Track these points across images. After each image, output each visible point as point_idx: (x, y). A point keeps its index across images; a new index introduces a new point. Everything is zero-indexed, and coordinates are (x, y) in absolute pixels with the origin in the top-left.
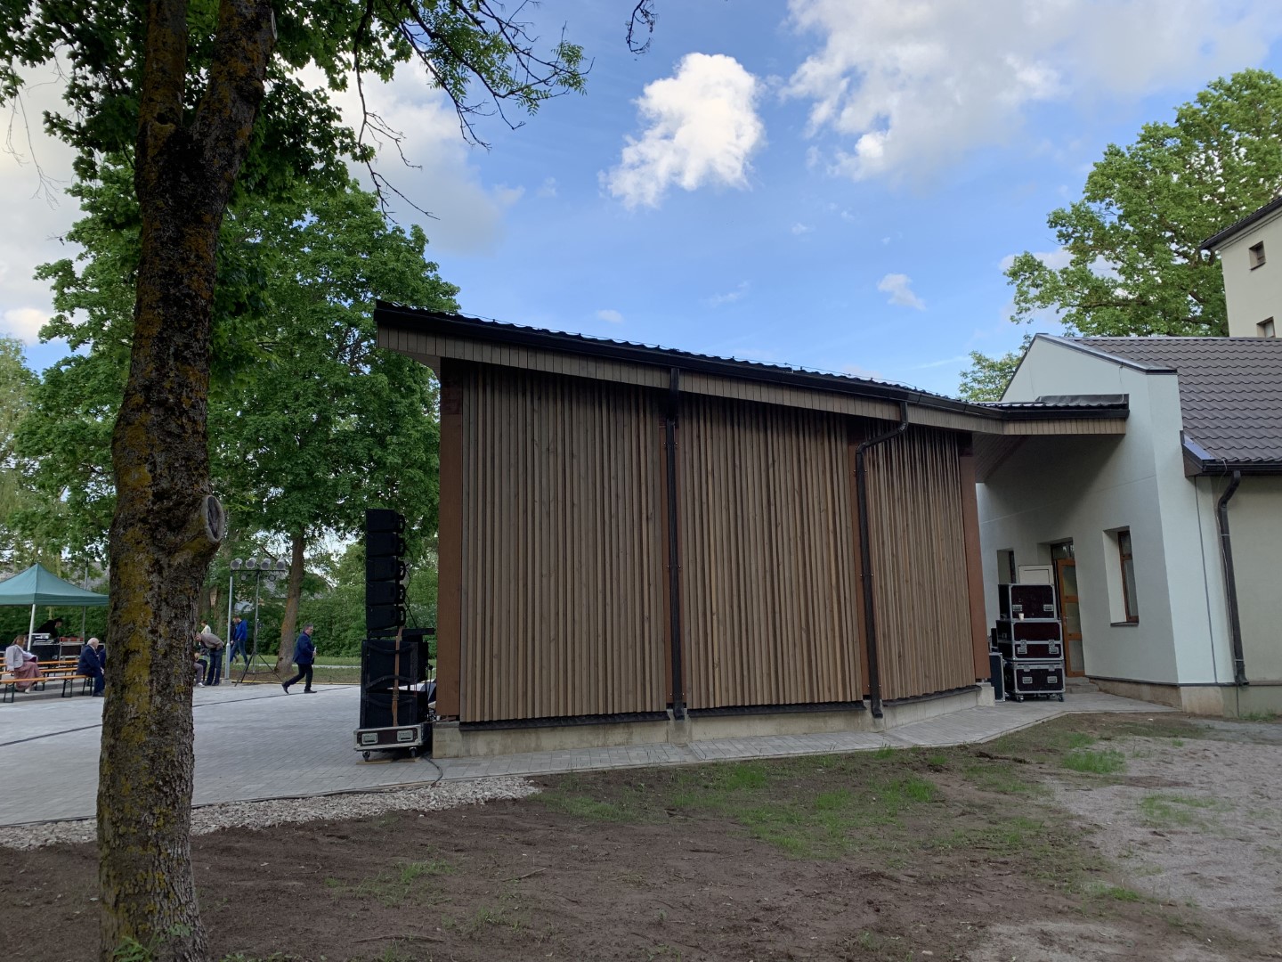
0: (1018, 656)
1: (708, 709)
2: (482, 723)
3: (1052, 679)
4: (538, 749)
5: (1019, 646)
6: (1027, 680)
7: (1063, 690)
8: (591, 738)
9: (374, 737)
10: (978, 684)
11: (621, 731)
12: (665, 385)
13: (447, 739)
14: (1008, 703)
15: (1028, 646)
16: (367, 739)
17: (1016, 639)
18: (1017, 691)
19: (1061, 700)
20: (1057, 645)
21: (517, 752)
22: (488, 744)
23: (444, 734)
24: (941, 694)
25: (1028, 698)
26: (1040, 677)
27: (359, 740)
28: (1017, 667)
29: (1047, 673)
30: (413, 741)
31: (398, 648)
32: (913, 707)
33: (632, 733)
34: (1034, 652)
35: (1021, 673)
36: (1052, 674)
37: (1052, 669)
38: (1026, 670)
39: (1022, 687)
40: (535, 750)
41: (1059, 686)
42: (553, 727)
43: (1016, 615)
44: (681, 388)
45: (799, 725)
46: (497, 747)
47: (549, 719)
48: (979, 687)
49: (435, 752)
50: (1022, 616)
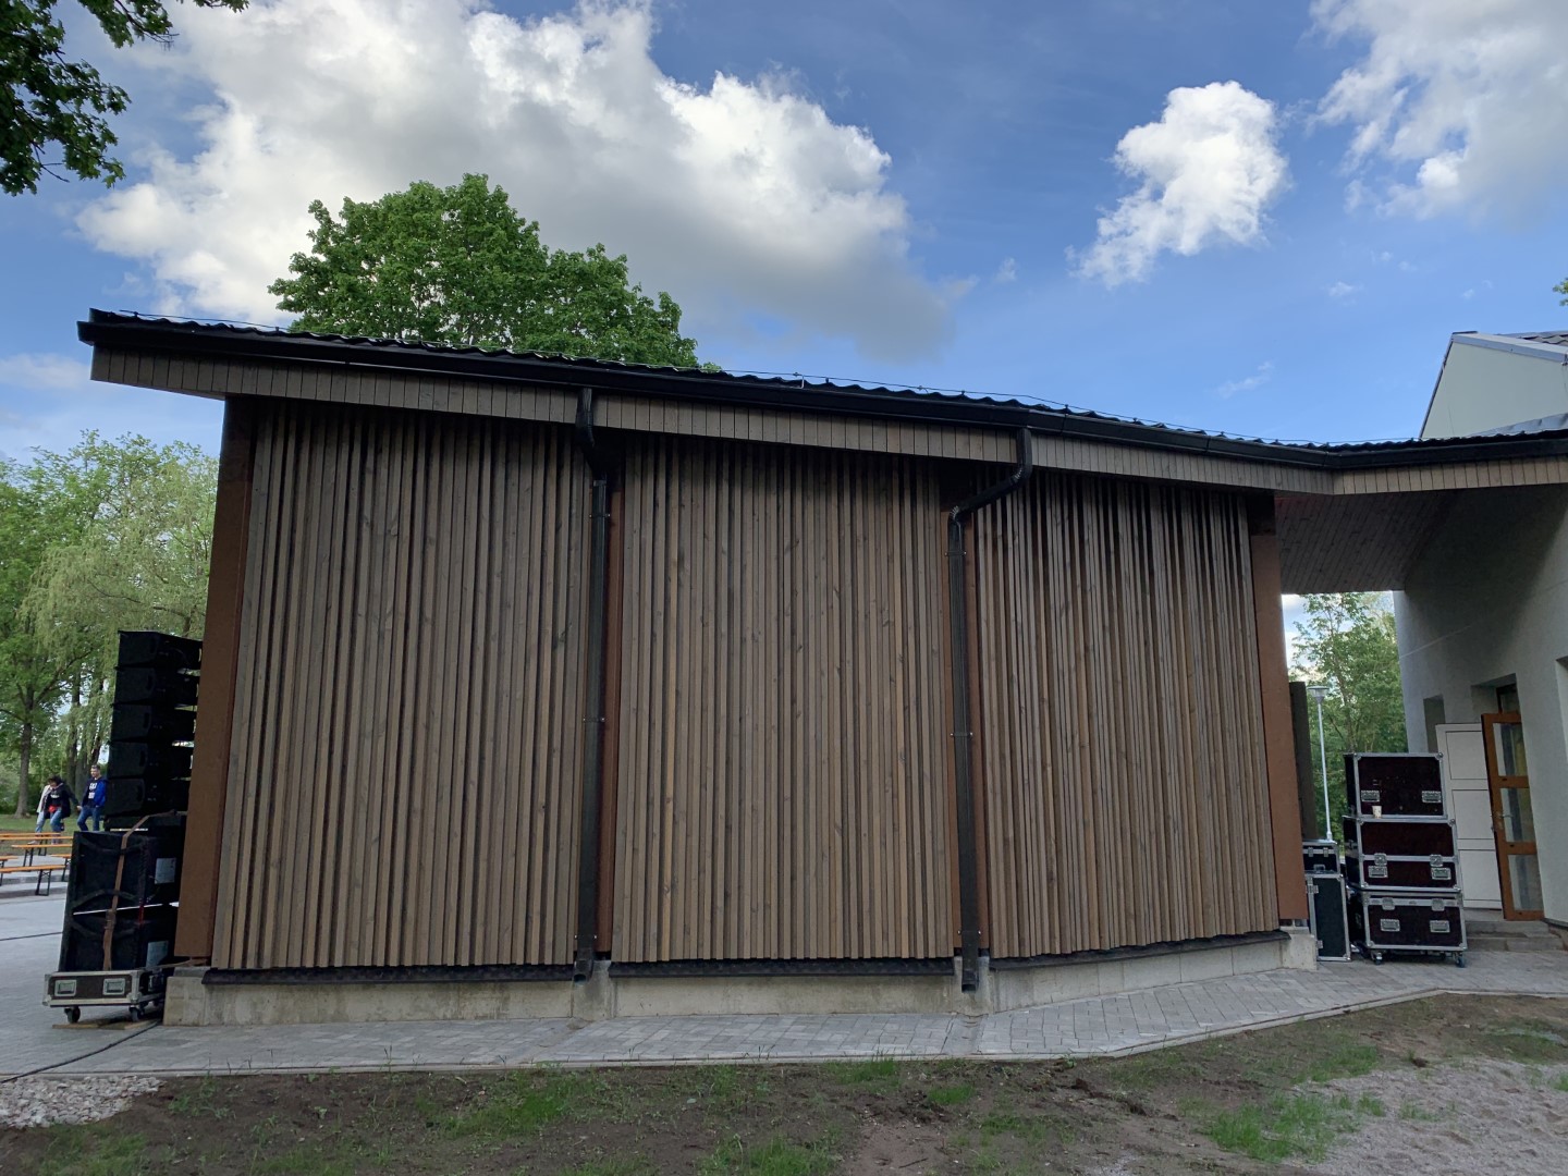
0: (1369, 881)
1: (646, 964)
2: (244, 972)
3: (1437, 926)
4: (340, 1017)
5: (1372, 863)
6: (1390, 925)
7: (1463, 946)
8: (433, 1003)
9: (72, 985)
10: (1283, 928)
11: (487, 994)
12: (571, 418)
13: (186, 992)
14: (1355, 964)
15: (1390, 864)
16: (63, 989)
17: (1365, 852)
18: (1369, 943)
19: (1460, 965)
20: (1446, 865)
21: (302, 1022)
22: (255, 1005)
23: (181, 986)
24: (1173, 948)
25: (1390, 957)
26: (1414, 923)
27: (51, 990)
28: (1368, 901)
29: (1428, 913)
30: (124, 996)
31: (124, 846)
32: (1089, 971)
33: (507, 999)
34: (1399, 874)
35: (1377, 912)
36: (1439, 916)
37: (1438, 907)
38: (1388, 907)
39: (1379, 937)
40: (334, 1020)
41: (1454, 938)
42: (367, 985)
43: (1367, 809)
44: (601, 422)
45: (823, 997)
46: (269, 1013)
47: (360, 968)
48: (1286, 933)
49: (168, 1016)
50: (1377, 810)
